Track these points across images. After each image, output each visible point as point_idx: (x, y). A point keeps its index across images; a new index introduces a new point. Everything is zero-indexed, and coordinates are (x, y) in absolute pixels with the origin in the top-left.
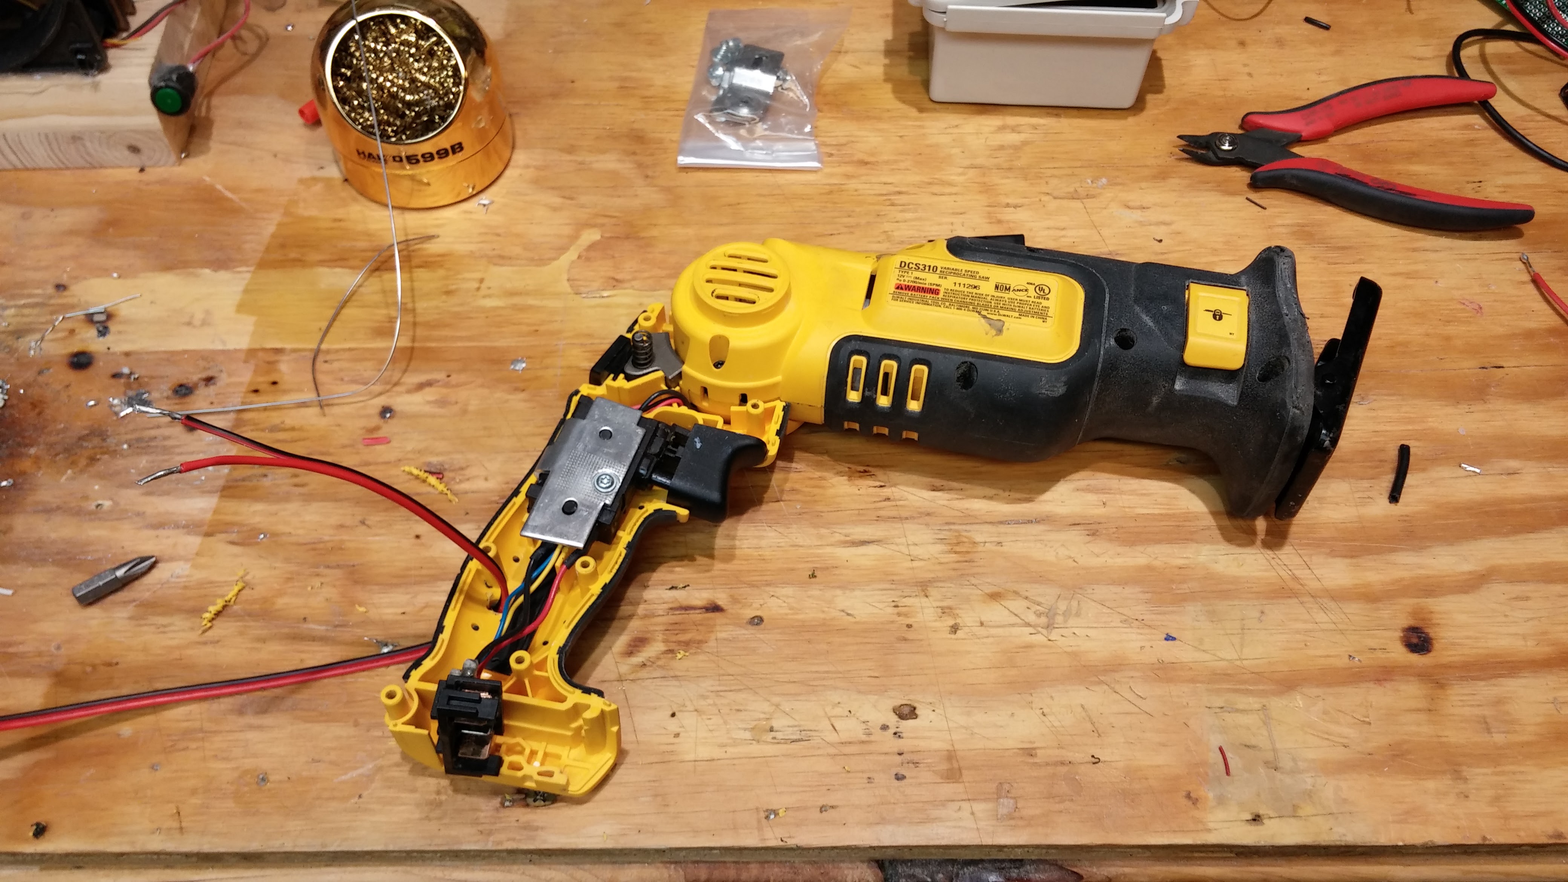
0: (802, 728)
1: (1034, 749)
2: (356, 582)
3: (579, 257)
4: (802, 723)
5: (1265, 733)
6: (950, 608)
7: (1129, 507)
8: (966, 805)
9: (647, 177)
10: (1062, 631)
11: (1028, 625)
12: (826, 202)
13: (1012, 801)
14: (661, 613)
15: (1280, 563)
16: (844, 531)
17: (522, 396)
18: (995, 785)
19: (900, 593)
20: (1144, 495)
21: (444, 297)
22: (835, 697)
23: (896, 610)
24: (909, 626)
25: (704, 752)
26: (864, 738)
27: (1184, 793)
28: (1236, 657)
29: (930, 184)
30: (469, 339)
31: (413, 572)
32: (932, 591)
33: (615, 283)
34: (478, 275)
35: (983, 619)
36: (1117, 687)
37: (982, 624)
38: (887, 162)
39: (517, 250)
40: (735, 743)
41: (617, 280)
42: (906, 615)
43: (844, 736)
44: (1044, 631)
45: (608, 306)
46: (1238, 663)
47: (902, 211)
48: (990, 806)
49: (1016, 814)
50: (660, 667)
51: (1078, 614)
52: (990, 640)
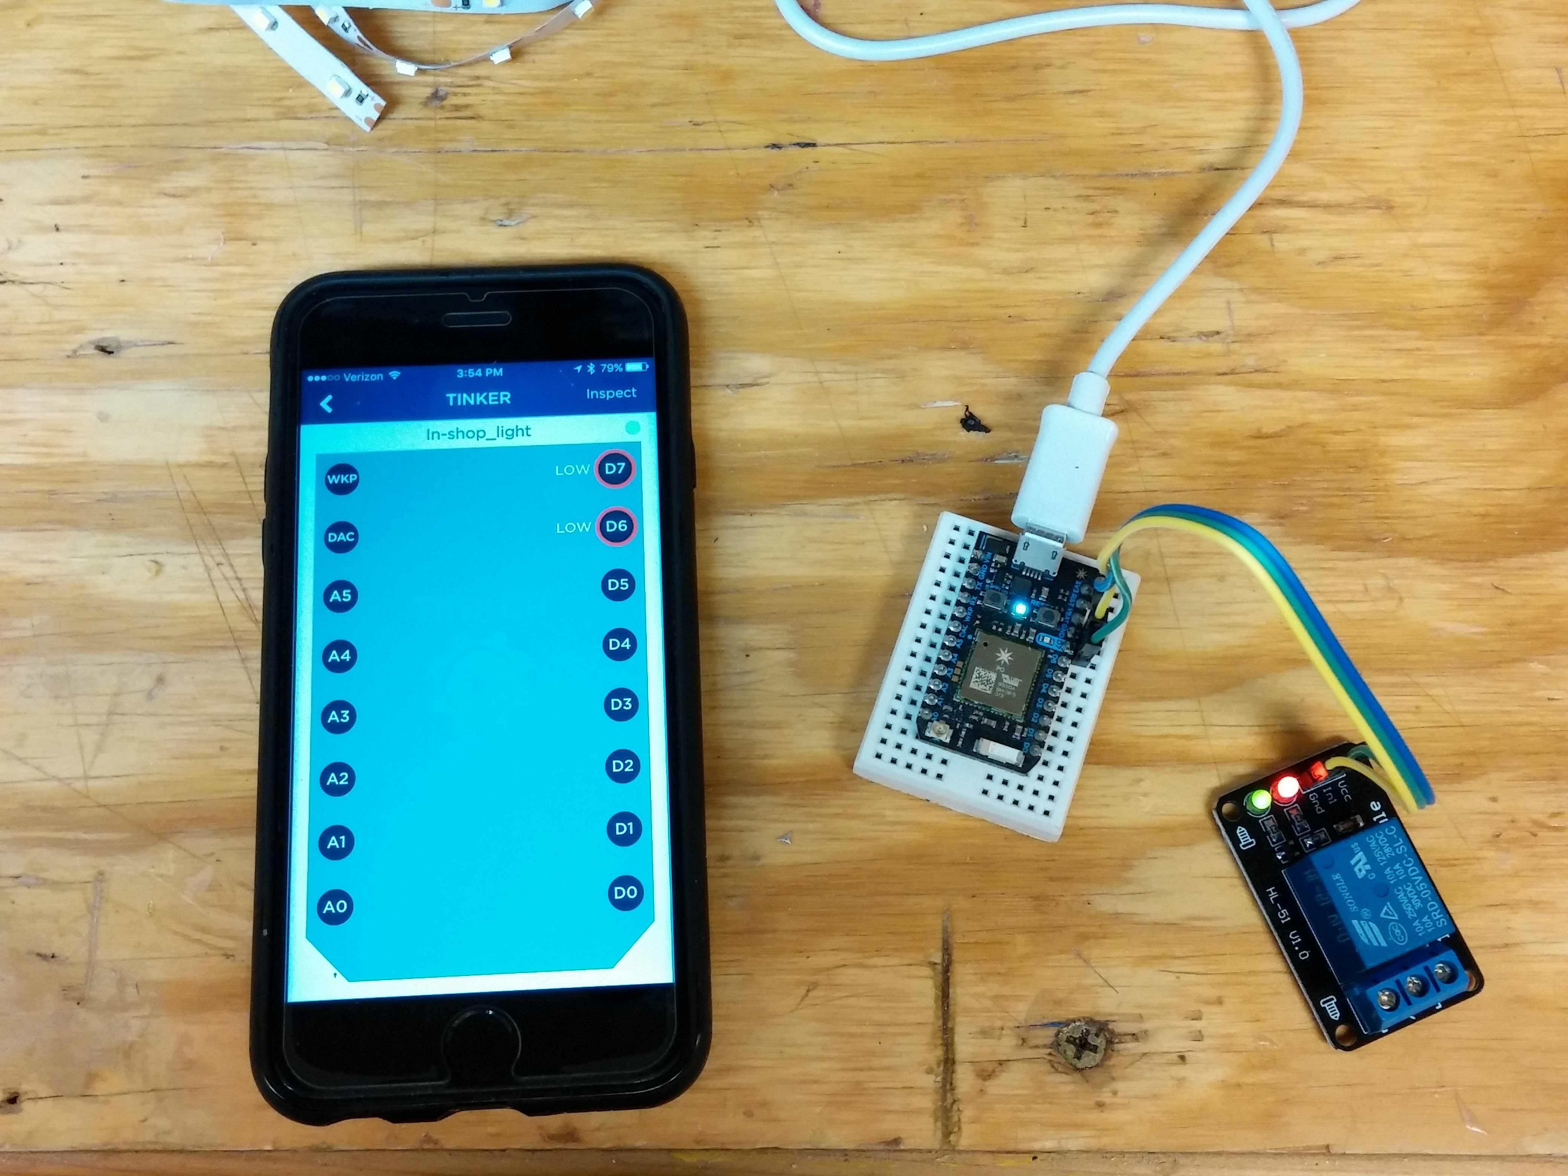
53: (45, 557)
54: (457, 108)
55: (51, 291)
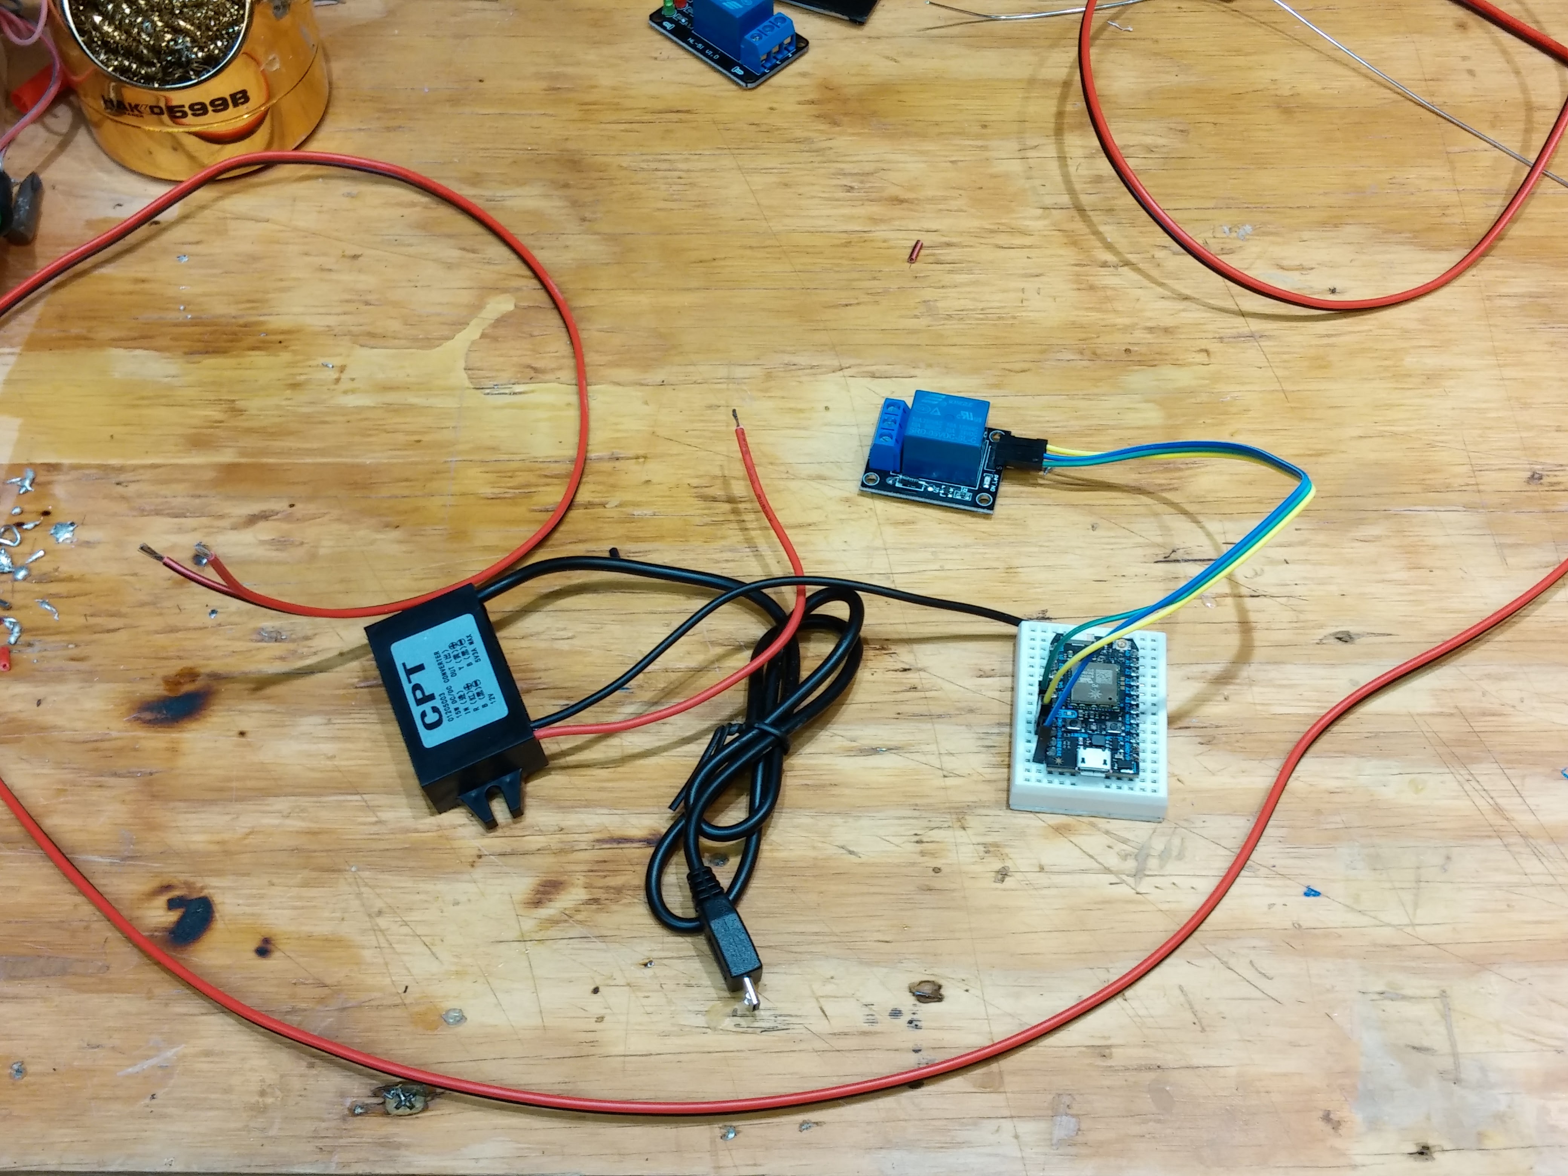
0: (778, 1012)
1: (1109, 1047)
2: (154, 796)
3: (483, 336)
4: (779, 1005)
5: (1442, 1029)
6: (996, 845)
7: (1263, 704)
8: (1007, 1125)
9: (584, 220)
10: (1158, 881)
11: (1108, 870)
12: (841, 258)
13: (1073, 1120)
14: (583, 846)
15: (1478, 787)
16: (848, 734)
17: (395, 534)
18: (1051, 1097)
19: (925, 823)
20: (1284, 686)
21: (288, 392)
22: (827, 968)
23: (919, 847)
24: (937, 870)
25: (638, 1044)
26: (866, 1027)
27: (1321, 1114)
28: (1406, 921)
29: (992, 231)
30: (323, 452)
31: (234, 784)
32: (971, 821)
33: (533, 374)
34: (338, 361)
35: (1043, 863)
36: (1232, 962)
37: (1042, 869)
38: (931, 200)
39: (394, 325)
40: (682, 1031)
41: (536, 370)
42: (933, 854)
43: (837, 1025)
44: (1130, 880)
45: (522, 407)
46: (1409, 930)
47: (950, 272)
48: (1042, 1125)
49: (1080, 1139)
50: (580, 922)
51: (1180, 857)
52: (1053, 891)
53: (1339, 775)
54: (1552, 484)
55: (1292, 601)
